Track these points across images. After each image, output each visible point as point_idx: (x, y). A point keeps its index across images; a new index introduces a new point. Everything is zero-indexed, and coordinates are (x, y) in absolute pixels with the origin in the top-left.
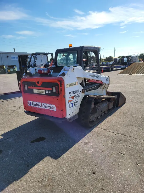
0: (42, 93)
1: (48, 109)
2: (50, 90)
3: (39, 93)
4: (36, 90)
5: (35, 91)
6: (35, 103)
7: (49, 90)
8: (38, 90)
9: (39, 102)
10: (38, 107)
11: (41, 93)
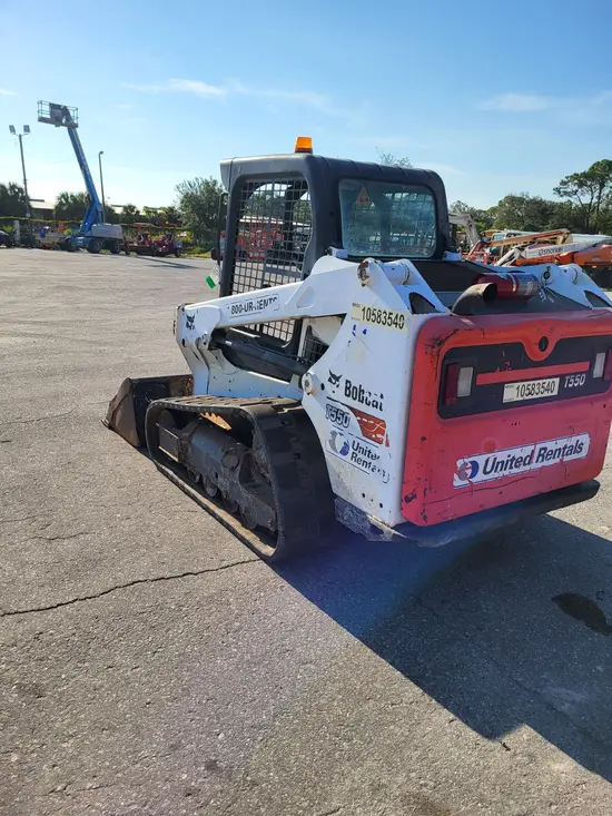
0: (546, 394)
1: (557, 460)
2: (581, 373)
3: (530, 397)
4: (516, 385)
5: (511, 393)
6: (502, 456)
7: (575, 374)
8: (526, 383)
9: (522, 443)
10: (515, 470)
11: (540, 395)
